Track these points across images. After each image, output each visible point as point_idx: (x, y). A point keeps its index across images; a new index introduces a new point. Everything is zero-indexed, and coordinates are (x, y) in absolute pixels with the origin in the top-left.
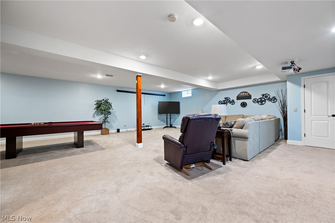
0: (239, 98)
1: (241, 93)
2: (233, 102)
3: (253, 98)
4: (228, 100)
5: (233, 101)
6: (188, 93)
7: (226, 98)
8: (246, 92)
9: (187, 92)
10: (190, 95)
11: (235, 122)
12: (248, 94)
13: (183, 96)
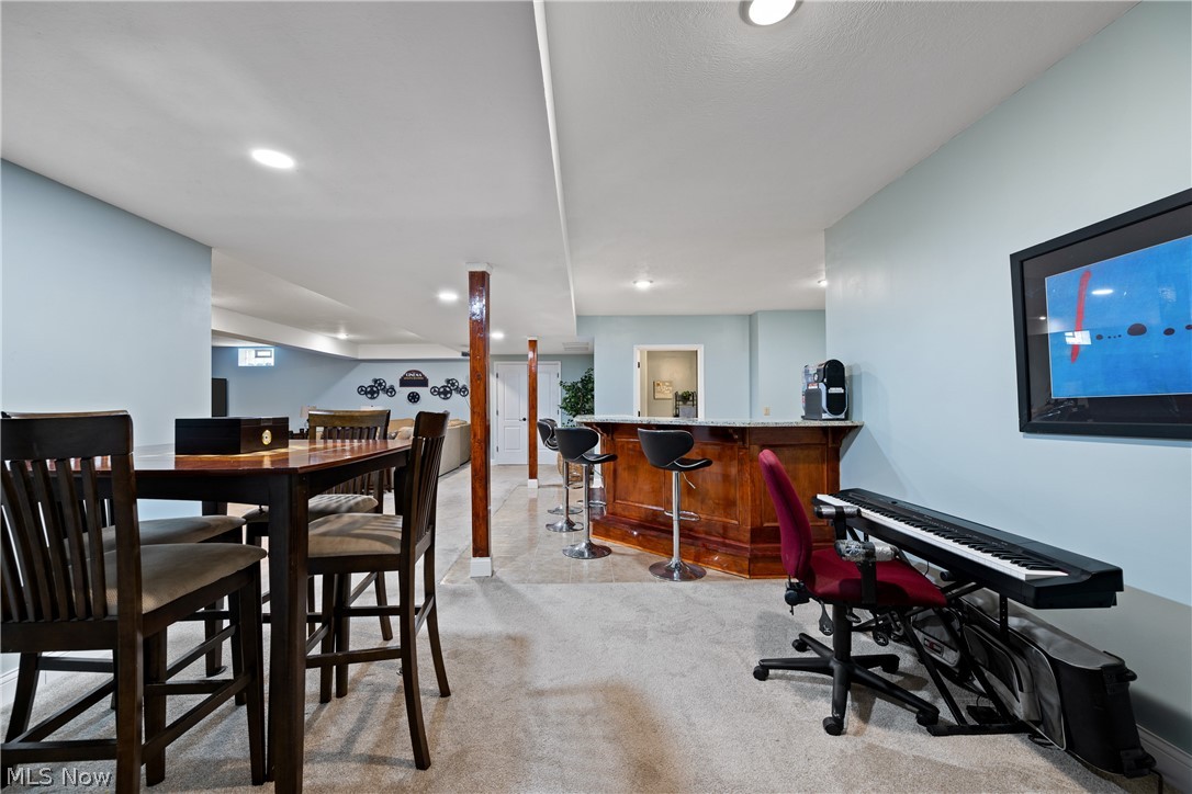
0: (404, 382)
1: (408, 372)
2: (391, 391)
3: (431, 385)
4: (380, 384)
5: (392, 388)
6: (260, 354)
7: (375, 381)
8: (419, 372)
9: (256, 352)
10: (271, 362)
11: (397, 433)
12: (423, 376)
13: (241, 363)
